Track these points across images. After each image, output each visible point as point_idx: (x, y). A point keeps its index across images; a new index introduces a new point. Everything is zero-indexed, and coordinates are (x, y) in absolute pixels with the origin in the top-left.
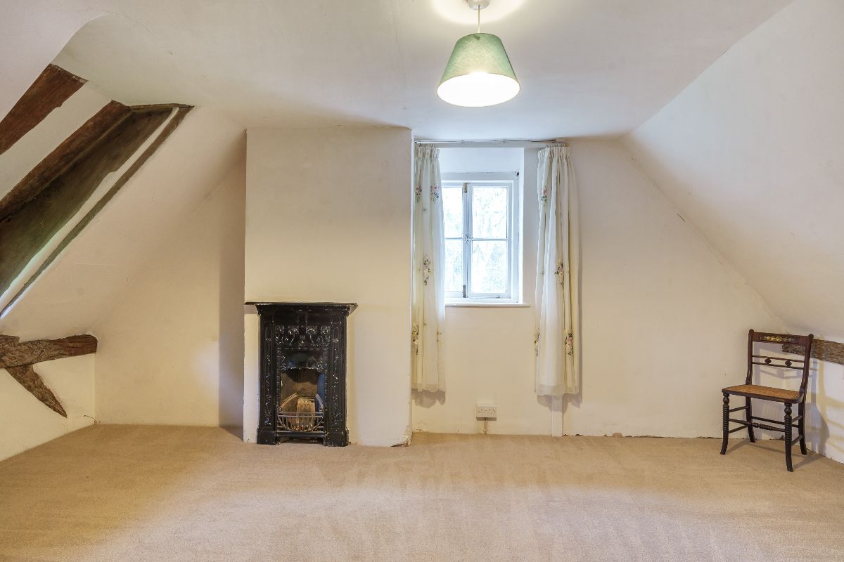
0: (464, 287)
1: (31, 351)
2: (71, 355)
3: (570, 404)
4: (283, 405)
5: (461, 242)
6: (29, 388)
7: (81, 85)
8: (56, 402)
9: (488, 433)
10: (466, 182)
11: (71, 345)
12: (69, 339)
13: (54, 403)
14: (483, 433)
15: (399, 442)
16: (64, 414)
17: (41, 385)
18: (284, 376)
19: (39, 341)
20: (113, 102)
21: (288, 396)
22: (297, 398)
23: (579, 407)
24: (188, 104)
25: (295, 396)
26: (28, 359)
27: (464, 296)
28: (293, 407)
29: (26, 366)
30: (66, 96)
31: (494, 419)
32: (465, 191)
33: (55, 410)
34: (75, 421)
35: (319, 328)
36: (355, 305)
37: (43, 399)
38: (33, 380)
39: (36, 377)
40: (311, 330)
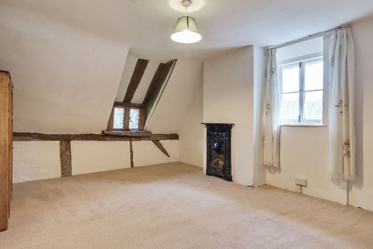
0: (299, 117)
1: (158, 136)
2: (170, 139)
3: (353, 187)
4: (213, 162)
5: (298, 93)
6: (158, 147)
7: (148, 62)
8: (167, 152)
9: (302, 193)
10: (300, 61)
11: (171, 136)
12: (171, 134)
13: (166, 153)
14: (300, 192)
15: (249, 185)
16: (169, 156)
17: (162, 147)
18: (214, 151)
19: (160, 134)
20: (161, 64)
21: (215, 159)
22: (219, 160)
23: (361, 190)
24: (176, 59)
25: (218, 159)
26: (157, 139)
27: (299, 122)
28: (217, 163)
29: (158, 141)
30: (146, 66)
31: (306, 186)
32: (300, 66)
33: (166, 155)
34: (172, 160)
35: (222, 133)
36: (234, 124)
37: (162, 151)
38: (160, 145)
39: (160, 144)
40: (220, 133)
